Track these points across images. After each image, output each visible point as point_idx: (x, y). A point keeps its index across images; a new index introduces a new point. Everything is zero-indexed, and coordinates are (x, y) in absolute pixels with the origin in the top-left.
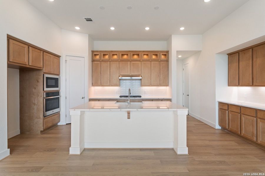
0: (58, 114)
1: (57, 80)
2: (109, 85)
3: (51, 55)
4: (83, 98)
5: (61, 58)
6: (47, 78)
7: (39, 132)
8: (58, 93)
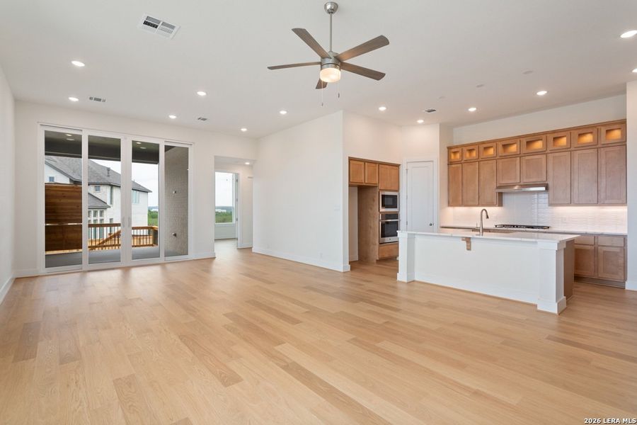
0: (397, 243)
1: (395, 198)
2: (477, 203)
3: (387, 166)
4: (431, 225)
5: (401, 167)
6: (383, 196)
7: (375, 261)
8: (396, 216)
